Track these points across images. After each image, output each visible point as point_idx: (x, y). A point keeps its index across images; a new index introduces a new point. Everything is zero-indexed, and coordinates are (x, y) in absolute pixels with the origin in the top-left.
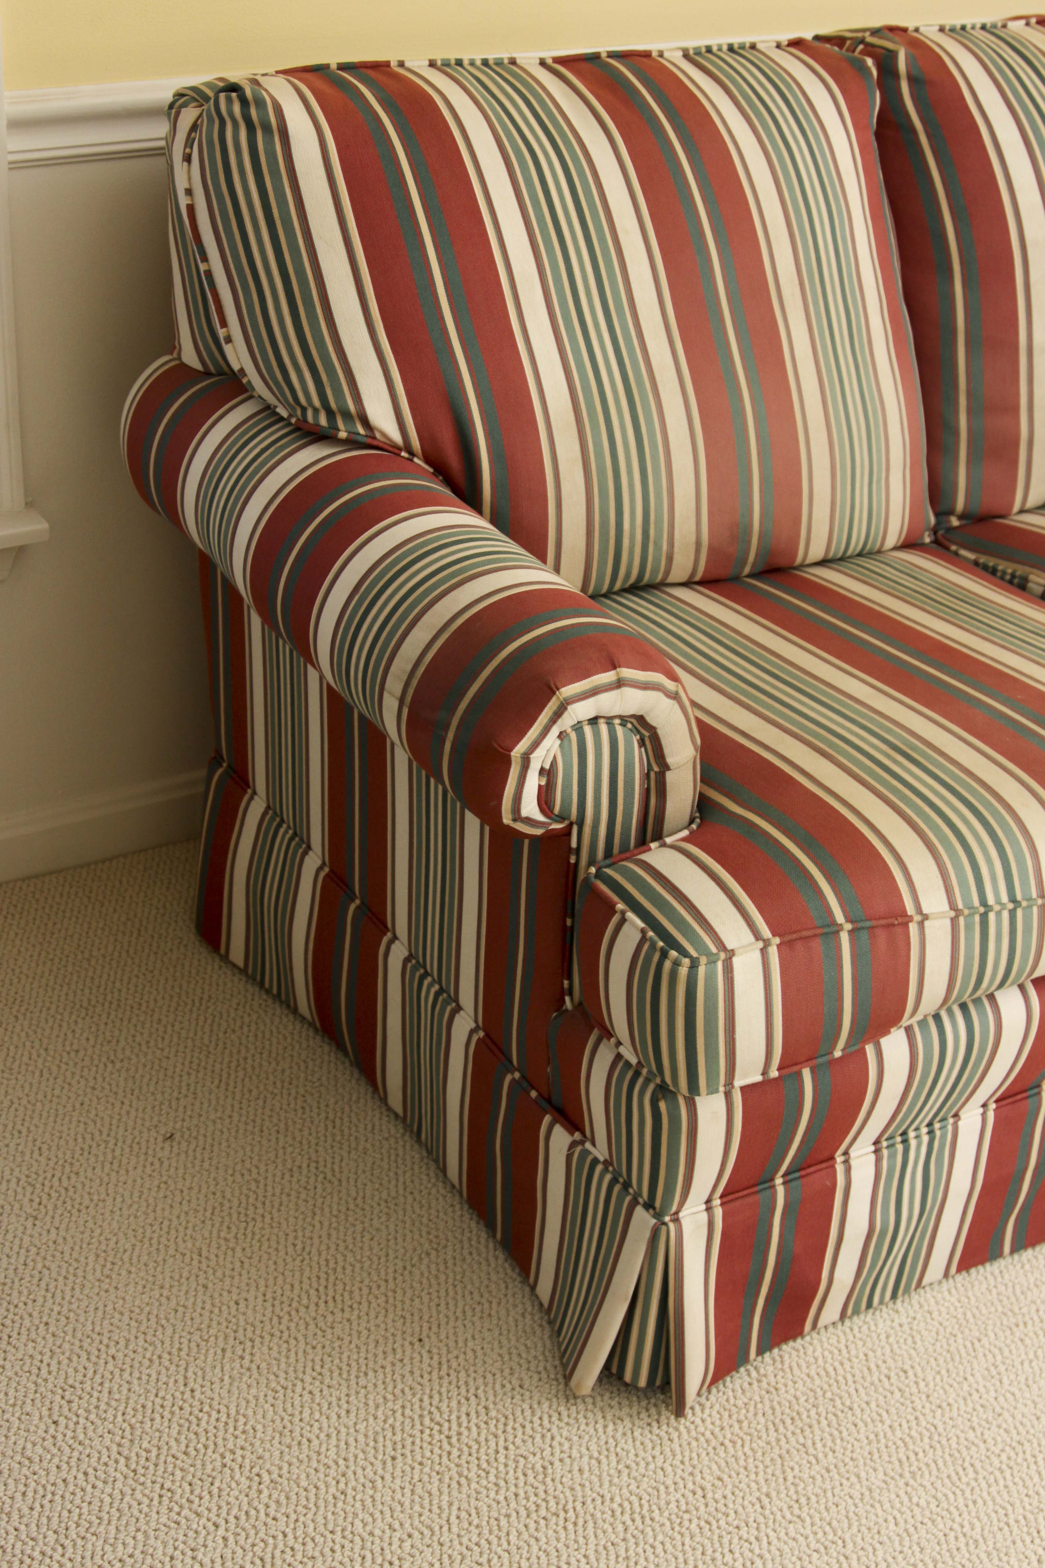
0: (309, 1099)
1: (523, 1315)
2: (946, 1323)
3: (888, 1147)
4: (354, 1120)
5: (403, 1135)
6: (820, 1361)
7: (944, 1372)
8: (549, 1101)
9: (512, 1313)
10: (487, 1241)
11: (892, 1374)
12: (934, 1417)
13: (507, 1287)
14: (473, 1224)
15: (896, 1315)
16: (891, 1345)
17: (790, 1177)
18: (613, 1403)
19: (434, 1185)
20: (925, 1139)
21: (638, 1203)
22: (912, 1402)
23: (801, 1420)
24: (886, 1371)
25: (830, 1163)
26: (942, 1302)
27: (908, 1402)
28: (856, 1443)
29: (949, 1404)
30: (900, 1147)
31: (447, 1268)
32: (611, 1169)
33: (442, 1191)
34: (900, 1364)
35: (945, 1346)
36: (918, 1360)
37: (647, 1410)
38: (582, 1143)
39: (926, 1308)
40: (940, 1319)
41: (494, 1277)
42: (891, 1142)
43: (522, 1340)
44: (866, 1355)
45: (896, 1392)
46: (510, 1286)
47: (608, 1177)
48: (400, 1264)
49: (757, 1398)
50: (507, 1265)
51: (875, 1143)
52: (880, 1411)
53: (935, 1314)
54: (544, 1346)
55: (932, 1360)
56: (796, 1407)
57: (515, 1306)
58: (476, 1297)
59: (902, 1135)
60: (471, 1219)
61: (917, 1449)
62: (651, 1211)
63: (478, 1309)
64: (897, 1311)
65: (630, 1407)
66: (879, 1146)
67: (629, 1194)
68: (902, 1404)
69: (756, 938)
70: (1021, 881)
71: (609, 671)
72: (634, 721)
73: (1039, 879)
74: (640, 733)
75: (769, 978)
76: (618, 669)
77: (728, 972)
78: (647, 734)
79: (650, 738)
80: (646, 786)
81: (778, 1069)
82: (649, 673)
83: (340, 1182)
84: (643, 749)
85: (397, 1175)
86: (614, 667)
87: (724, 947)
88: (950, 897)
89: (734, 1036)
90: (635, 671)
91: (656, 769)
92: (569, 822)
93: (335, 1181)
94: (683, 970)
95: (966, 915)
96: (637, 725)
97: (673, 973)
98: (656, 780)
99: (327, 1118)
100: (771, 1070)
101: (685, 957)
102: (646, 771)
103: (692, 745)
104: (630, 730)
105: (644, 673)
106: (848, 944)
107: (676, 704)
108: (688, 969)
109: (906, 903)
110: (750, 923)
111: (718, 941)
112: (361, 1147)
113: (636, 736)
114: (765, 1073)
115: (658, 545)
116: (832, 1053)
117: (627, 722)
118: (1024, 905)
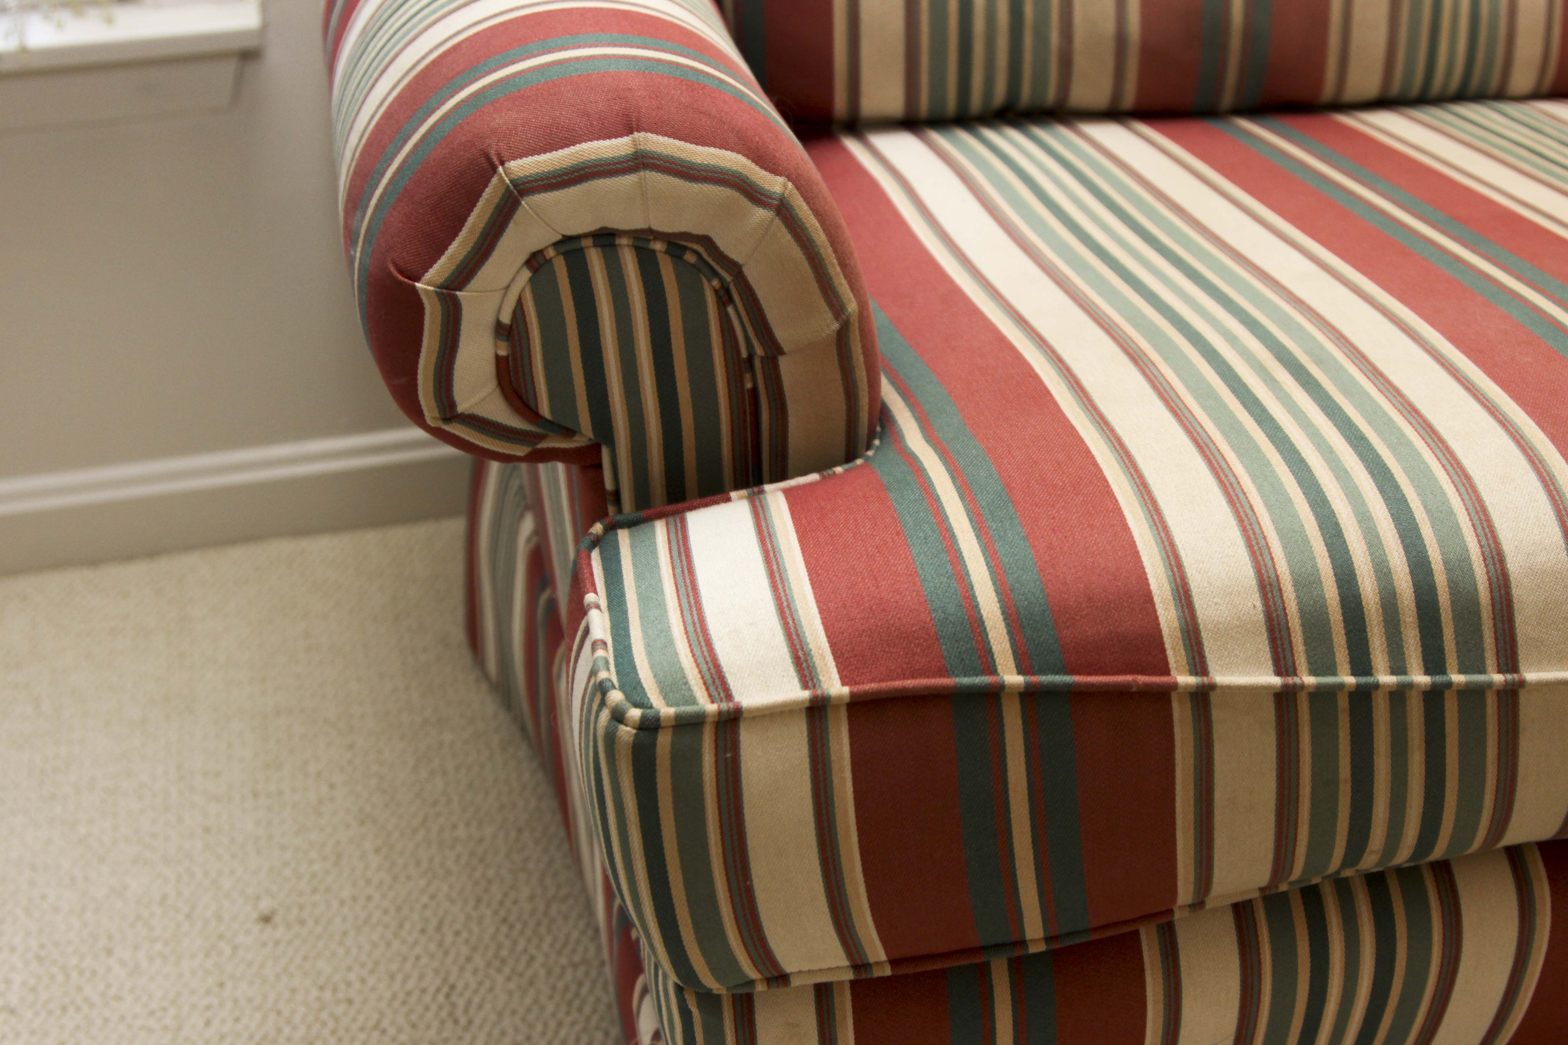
0: (495, 888)
4: (543, 928)
69: (805, 685)
70: (1458, 633)
71: (616, 137)
72: (696, 247)
73: (1504, 630)
74: (715, 274)
75: (825, 773)
76: (636, 134)
77: (725, 752)
78: (728, 278)
79: (735, 285)
80: (749, 385)
81: (894, 962)
82: (712, 150)
83: (470, 1022)
84: (730, 310)
85: (560, 1024)
86: (629, 131)
87: (729, 697)
88: (1280, 650)
89: (748, 883)
90: (677, 142)
91: (759, 351)
92: (587, 439)
93: (463, 1021)
94: (626, 732)
95: (1311, 690)
96: (705, 256)
97: (611, 738)
98: (764, 373)
99: (505, 920)
100: (872, 959)
101: (636, 705)
102: (744, 354)
103: (827, 309)
104: (693, 266)
105: (700, 148)
106: (1019, 721)
107: (777, 221)
108: (634, 731)
109: (1170, 653)
110: (800, 653)
111: (718, 682)
112: (528, 974)
113: (709, 281)
114: (859, 965)
115: (1041, 36)
116: (1022, 943)
117: (685, 248)
118: (1459, 684)
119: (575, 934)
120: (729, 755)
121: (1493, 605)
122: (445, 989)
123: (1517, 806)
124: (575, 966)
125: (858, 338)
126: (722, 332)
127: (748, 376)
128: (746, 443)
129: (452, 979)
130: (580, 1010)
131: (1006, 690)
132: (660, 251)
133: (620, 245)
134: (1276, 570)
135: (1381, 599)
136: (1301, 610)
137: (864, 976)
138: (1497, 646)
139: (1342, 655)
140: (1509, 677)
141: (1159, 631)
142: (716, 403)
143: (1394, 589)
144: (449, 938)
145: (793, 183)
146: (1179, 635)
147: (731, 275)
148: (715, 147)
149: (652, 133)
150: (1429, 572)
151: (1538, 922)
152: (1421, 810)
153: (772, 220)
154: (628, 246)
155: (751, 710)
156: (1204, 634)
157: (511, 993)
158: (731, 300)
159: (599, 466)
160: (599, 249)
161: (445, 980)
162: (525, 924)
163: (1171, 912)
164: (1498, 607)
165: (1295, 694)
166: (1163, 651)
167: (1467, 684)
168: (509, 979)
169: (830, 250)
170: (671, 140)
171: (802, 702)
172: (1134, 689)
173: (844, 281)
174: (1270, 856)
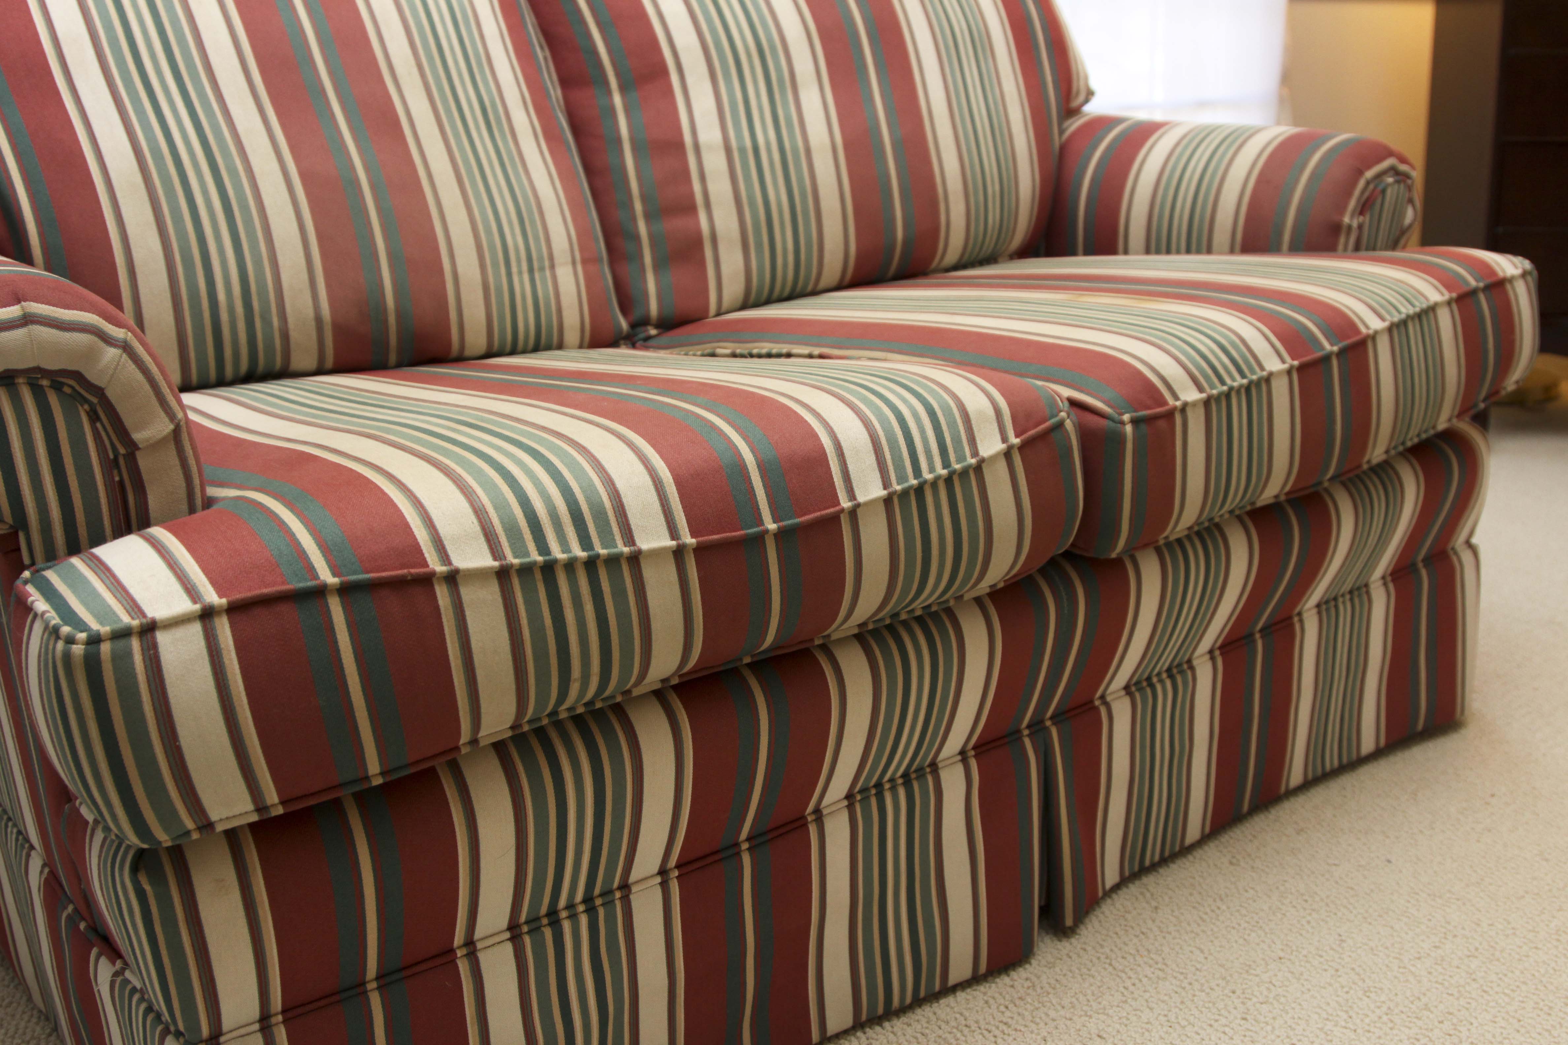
3: (529, 932)
17: (387, 980)
20: (584, 920)
21: (168, 1034)
25: (448, 959)
30: (548, 933)
32: (146, 997)
38: (122, 972)
42: (534, 925)
47: (143, 1007)
51: (509, 929)
59: (547, 914)
62: (181, 1040)
66: (517, 932)
67: (160, 1025)
69: (195, 602)
70: (597, 527)
71: (9, 306)
72: (72, 382)
73: (623, 522)
74: (86, 401)
75: (218, 657)
76: (23, 303)
77: (149, 650)
78: (95, 400)
79: (100, 405)
80: (117, 479)
81: (283, 803)
82: (75, 312)
84: (98, 425)
86: (18, 301)
87: (144, 615)
88: (493, 546)
89: (177, 744)
90: (52, 308)
91: (122, 451)
92: (7, 527)
94: (78, 649)
95: (517, 568)
96: (77, 387)
97: (67, 657)
98: (127, 467)
100: (269, 802)
101: (82, 631)
102: (111, 456)
103: (165, 415)
104: (70, 395)
105: (67, 311)
106: (340, 609)
107: (125, 356)
108: (84, 647)
109: (427, 555)
110: (189, 586)
111: (136, 610)
113: (82, 406)
114: (261, 808)
115: (267, 321)
116: (367, 778)
117: (63, 384)
118: (604, 555)
120: (152, 652)
121: (614, 509)
123: (654, 637)
125: (187, 438)
126: (95, 439)
127: (115, 472)
128: (120, 519)
131: (328, 588)
132: (47, 386)
133: (18, 383)
134: (481, 502)
135: (548, 511)
136: (502, 522)
137: (265, 817)
138: (621, 532)
139: (531, 546)
140: (632, 548)
141: (418, 544)
142: (96, 490)
143: (554, 505)
145: (132, 333)
146: (430, 544)
147: (97, 397)
148: (77, 310)
149: (33, 302)
150: (572, 494)
151: (684, 736)
152: (598, 644)
153: (121, 356)
154: (24, 383)
155: (162, 621)
156: (446, 543)
158: (98, 418)
159: (18, 550)
160: (4, 388)
163: (457, 748)
164: (616, 509)
165: (508, 572)
166: (423, 554)
167: (609, 555)
169: (161, 378)
170: (47, 307)
171: (197, 611)
172: (409, 578)
173: (172, 398)
174: (514, 687)
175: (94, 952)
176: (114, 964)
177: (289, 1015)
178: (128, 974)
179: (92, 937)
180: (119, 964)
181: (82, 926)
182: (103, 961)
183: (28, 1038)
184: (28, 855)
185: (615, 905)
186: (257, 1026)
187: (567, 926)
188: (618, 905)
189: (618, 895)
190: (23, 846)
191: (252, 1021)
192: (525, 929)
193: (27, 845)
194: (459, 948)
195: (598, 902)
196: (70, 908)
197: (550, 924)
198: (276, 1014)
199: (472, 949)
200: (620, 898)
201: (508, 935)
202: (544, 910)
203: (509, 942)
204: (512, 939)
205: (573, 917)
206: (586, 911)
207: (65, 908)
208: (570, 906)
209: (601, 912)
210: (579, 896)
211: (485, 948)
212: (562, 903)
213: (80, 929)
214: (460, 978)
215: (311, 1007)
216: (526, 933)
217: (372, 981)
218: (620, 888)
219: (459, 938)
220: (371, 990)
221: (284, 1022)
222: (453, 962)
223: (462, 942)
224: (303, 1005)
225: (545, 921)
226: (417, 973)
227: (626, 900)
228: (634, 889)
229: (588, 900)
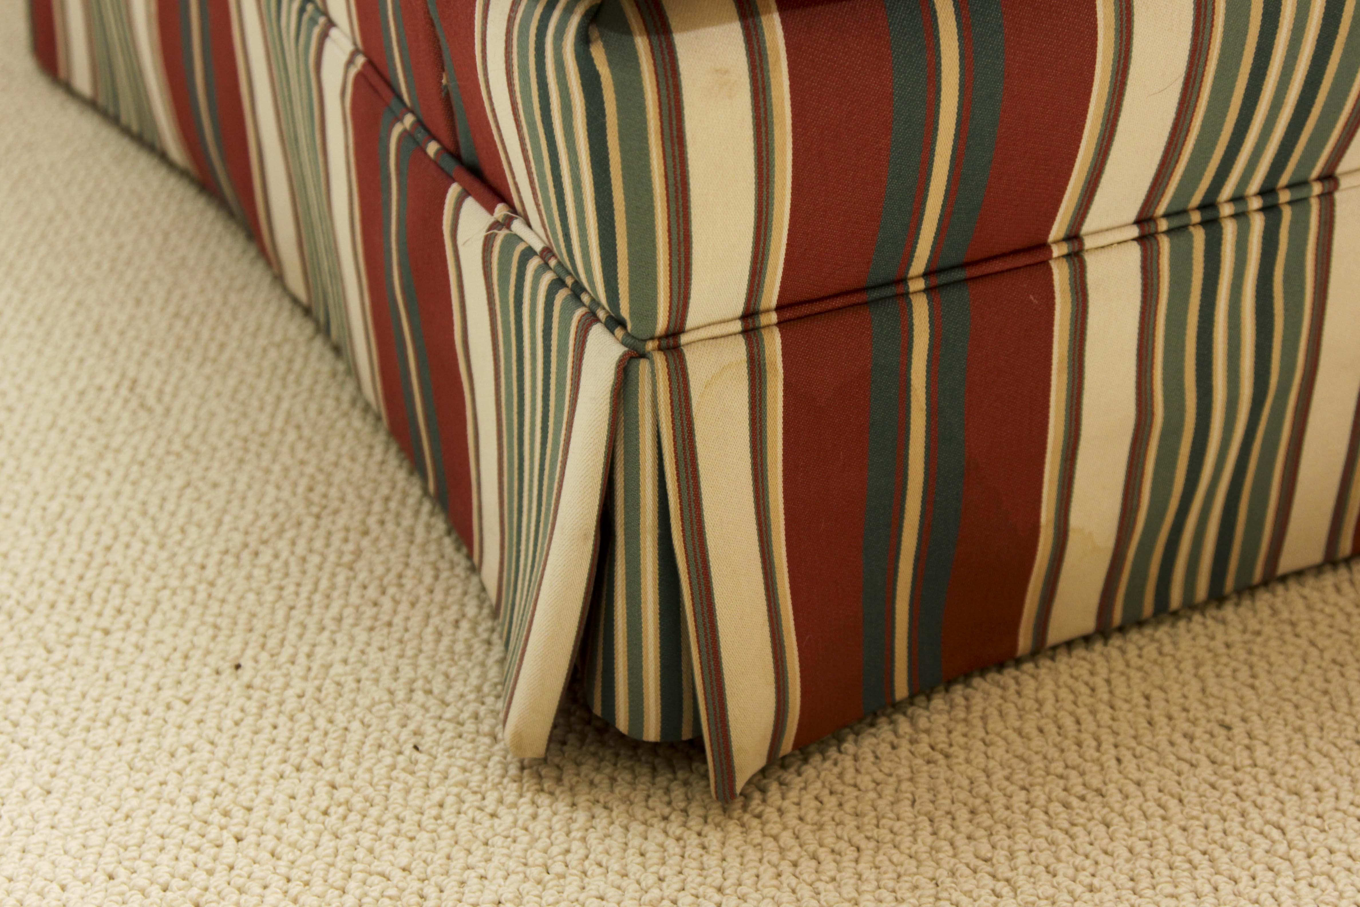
0: (154, 287)
1: (456, 624)
2: (1321, 642)
3: (1168, 232)
4: (227, 316)
5: (311, 339)
6: (1049, 708)
7: (1310, 728)
8: (456, 156)
9: (435, 620)
10: (420, 503)
11: (1199, 732)
12: (1283, 812)
13: (436, 578)
14: (401, 475)
15: (1221, 628)
16: (1202, 679)
17: (942, 279)
18: (597, 778)
19: (346, 415)
20: (1258, 223)
21: (597, 320)
22: (1238, 783)
23: (992, 813)
24: (1185, 726)
25: (1038, 257)
26: (1320, 605)
27: (1227, 784)
28: (1102, 858)
29: (1317, 789)
30: (1199, 237)
31: (328, 545)
32: (553, 263)
33: (357, 423)
34: (1217, 713)
35: (1320, 684)
36: (1255, 705)
37: (667, 791)
38: (506, 223)
39: (1285, 615)
40: (1312, 634)
41: (416, 560)
42: (1177, 222)
43: (442, 667)
44: (1147, 697)
45: (1205, 762)
46: (444, 575)
47: (548, 278)
48: (238, 538)
49: (904, 772)
50: (447, 541)
51: (1139, 222)
52: (1165, 798)
53: (1303, 626)
54: (484, 676)
55: (1288, 707)
56: (985, 789)
57: (443, 608)
58: (372, 592)
59: (1202, 207)
60: (400, 466)
61: (1237, 872)
62: (619, 332)
63: (369, 611)
64: (1224, 622)
65: (633, 785)
66: (1150, 228)
67: (582, 304)
68: (1213, 786)
83: (168, 411)
85: (279, 399)
93: (159, 409)
99: (177, 315)
112: (225, 357)
119: (267, 320)
122: (126, 383)
124: (279, 346)
129: (131, 373)
130: (298, 382)
144: (114, 339)
157: (209, 378)
161: (123, 376)
162: (203, 317)
168: (201, 365)
175: (454, 190)
176: (491, 210)
177: (788, 314)
178: (518, 226)
179: (450, 165)
180: (501, 210)
181: (432, 148)
182: (471, 206)
183: (278, 338)
184: (324, 36)
185: (1309, 206)
186: (738, 326)
187: (1229, 230)
188: (1315, 205)
189: (1317, 188)
190: (313, 21)
191: (730, 316)
192: (1163, 225)
193: (322, 20)
194: (1056, 242)
195: (1284, 197)
196: (409, 120)
197: (1203, 223)
198: (768, 311)
199: (1076, 249)
200: (1319, 196)
201: (1135, 232)
202: (1197, 199)
203: (1135, 243)
204: (1141, 239)
205: (1241, 216)
206: (1263, 209)
207: (399, 119)
208: (1238, 198)
209: (1287, 214)
210: (1255, 185)
211: (1097, 248)
212: (1227, 191)
213: (425, 153)
214: (1052, 292)
215: (817, 308)
216: (1164, 232)
217: (918, 277)
218: (1320, 179)
219: (1058, 229)
220: (915, 292)
221: (780, 324)
222: (1044, 266)
223: (1062, 235)
224: (811, 301)
225: (1196, 217)
226: (987, 275)
227: (1328, 199)
228: (1344, 183)
229: (1268, 191)
